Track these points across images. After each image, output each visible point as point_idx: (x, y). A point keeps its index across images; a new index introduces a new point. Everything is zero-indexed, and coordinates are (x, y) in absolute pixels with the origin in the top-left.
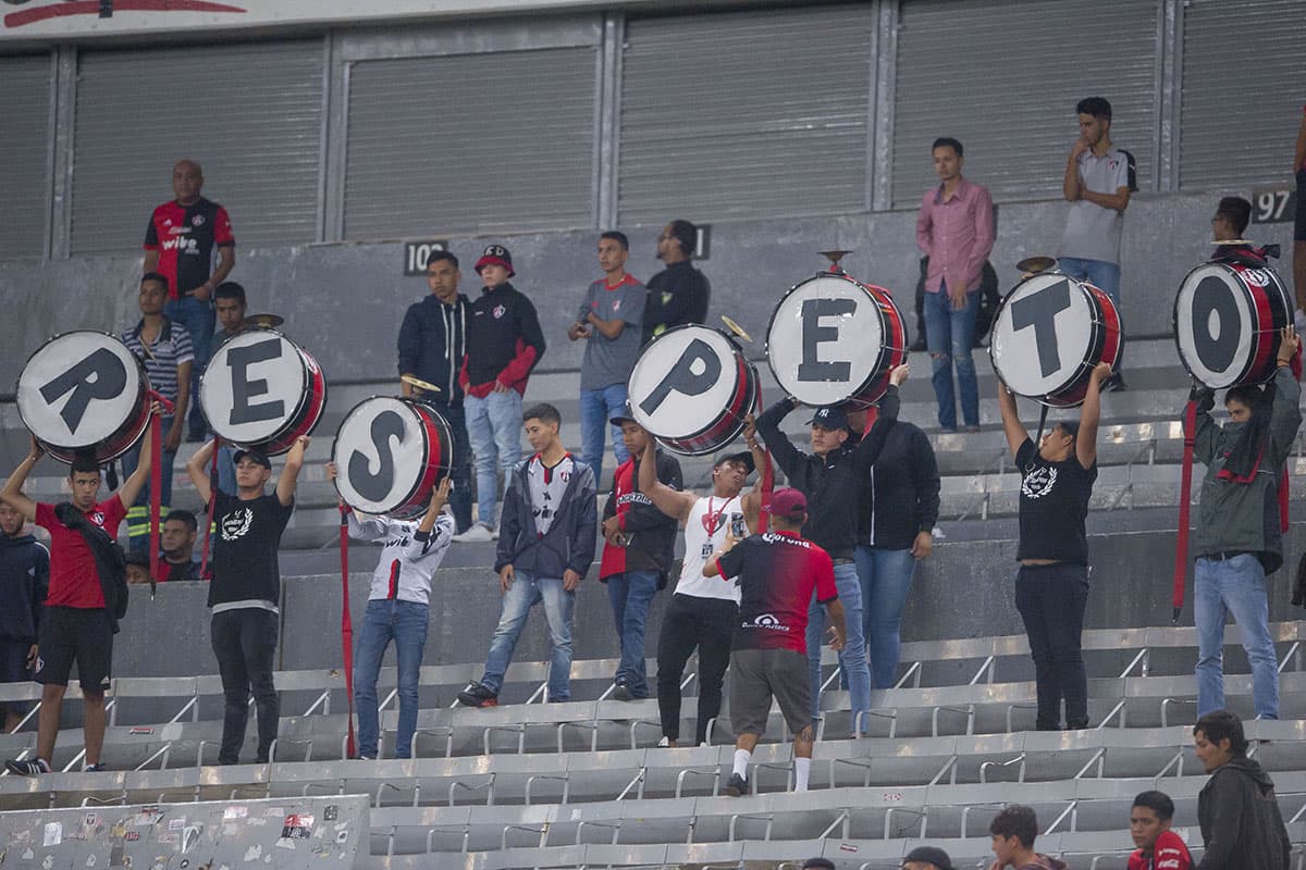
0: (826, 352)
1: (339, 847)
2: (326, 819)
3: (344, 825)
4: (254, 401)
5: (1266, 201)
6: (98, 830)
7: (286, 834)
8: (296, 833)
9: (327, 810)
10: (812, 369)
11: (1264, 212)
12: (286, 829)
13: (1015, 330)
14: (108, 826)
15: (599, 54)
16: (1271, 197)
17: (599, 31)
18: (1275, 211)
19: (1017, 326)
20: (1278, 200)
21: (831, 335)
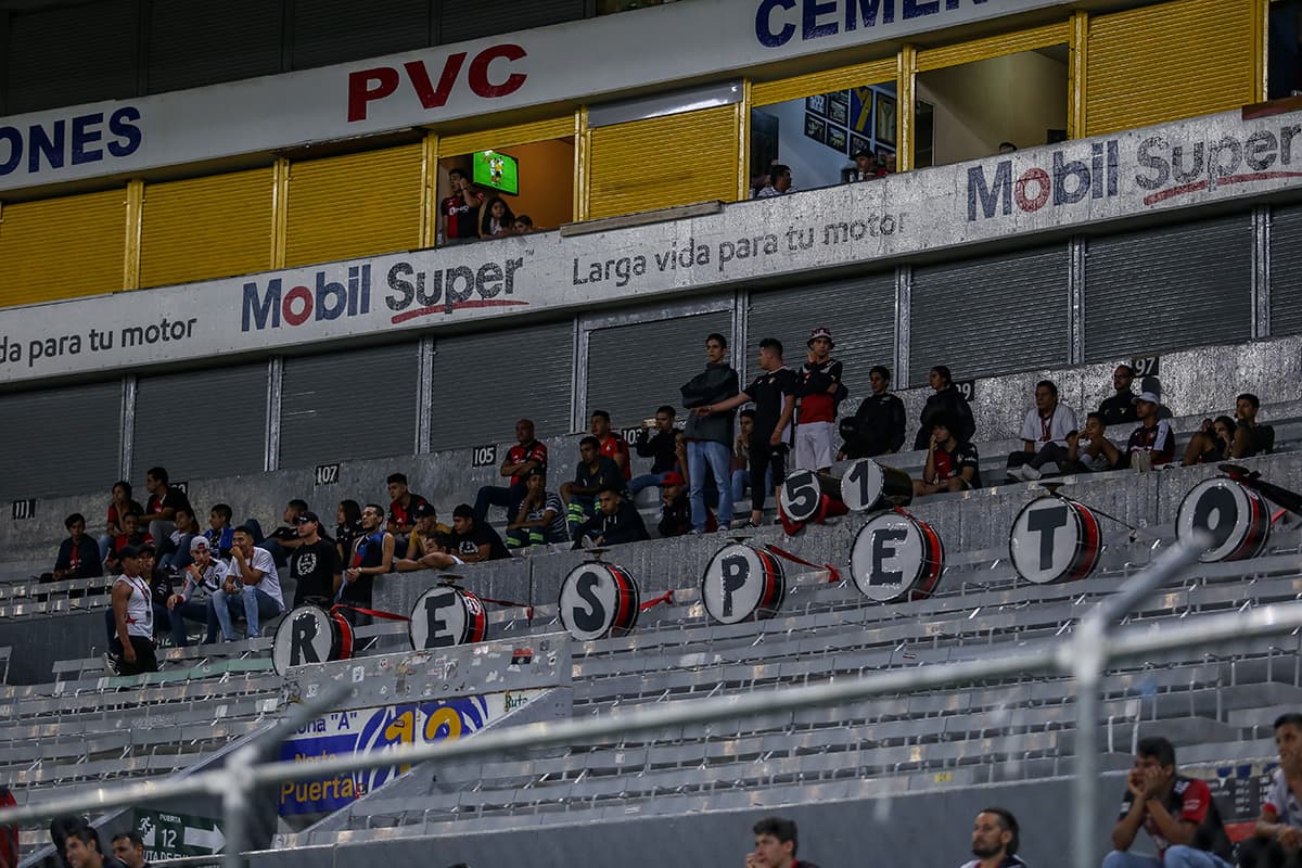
0: (888, 566)
1: (550, 667)
2: (542, 649)
3: (553, 653)
4: (438, 634)
5: (1140, 364)
6: (389, 669)
7: (515, 662)
8: (521, 660)
9: (542, 643)
10: (878, 577)
11: (1139, 371)
12: (514, 658)
13: (1029, 530)
14: (393, 666)
15: (734, 315)
16: (1143, 361)
17: (733, 301)
18: (1146, 370)
19: (1030, 529)
20: (1148, 363)
21: (891, 553)
